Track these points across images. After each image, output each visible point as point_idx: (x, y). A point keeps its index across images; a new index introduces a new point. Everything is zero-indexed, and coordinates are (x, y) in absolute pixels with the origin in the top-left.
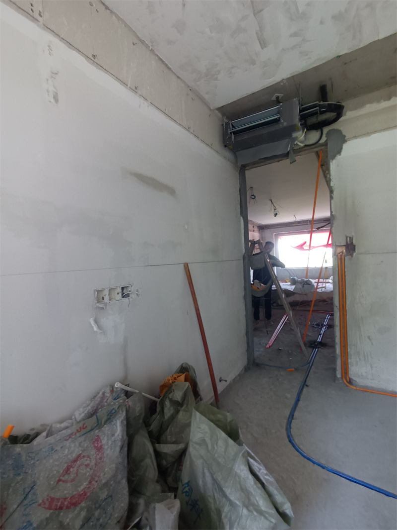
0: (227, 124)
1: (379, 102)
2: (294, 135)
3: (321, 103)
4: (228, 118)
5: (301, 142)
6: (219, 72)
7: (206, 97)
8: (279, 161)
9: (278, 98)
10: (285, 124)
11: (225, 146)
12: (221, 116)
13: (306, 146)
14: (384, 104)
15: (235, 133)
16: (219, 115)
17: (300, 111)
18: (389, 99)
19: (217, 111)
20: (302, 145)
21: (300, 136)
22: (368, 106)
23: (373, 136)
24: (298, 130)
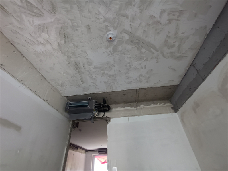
0: (68, 103)
1: (122, 107)
2: (94, 112)
3: (103, 104)
4: (70, 100)
5: (96, 115)
6: (67, 85)
7: (61, 92)
8: (89, 121)
9: (90, 99)
10: (89, 108)
11: (65, 111)
12: (67, 100)
13: (98, 117)
14: (123, 109)
15: (70, 107)
16: (66, 99)
17: (96, 105)
18: (125, 107)
19: (65, 98)
20: (97, 117)
21: (96, 113)
22: (119, 108)
23: (121, 118)
24: (95, 111)
